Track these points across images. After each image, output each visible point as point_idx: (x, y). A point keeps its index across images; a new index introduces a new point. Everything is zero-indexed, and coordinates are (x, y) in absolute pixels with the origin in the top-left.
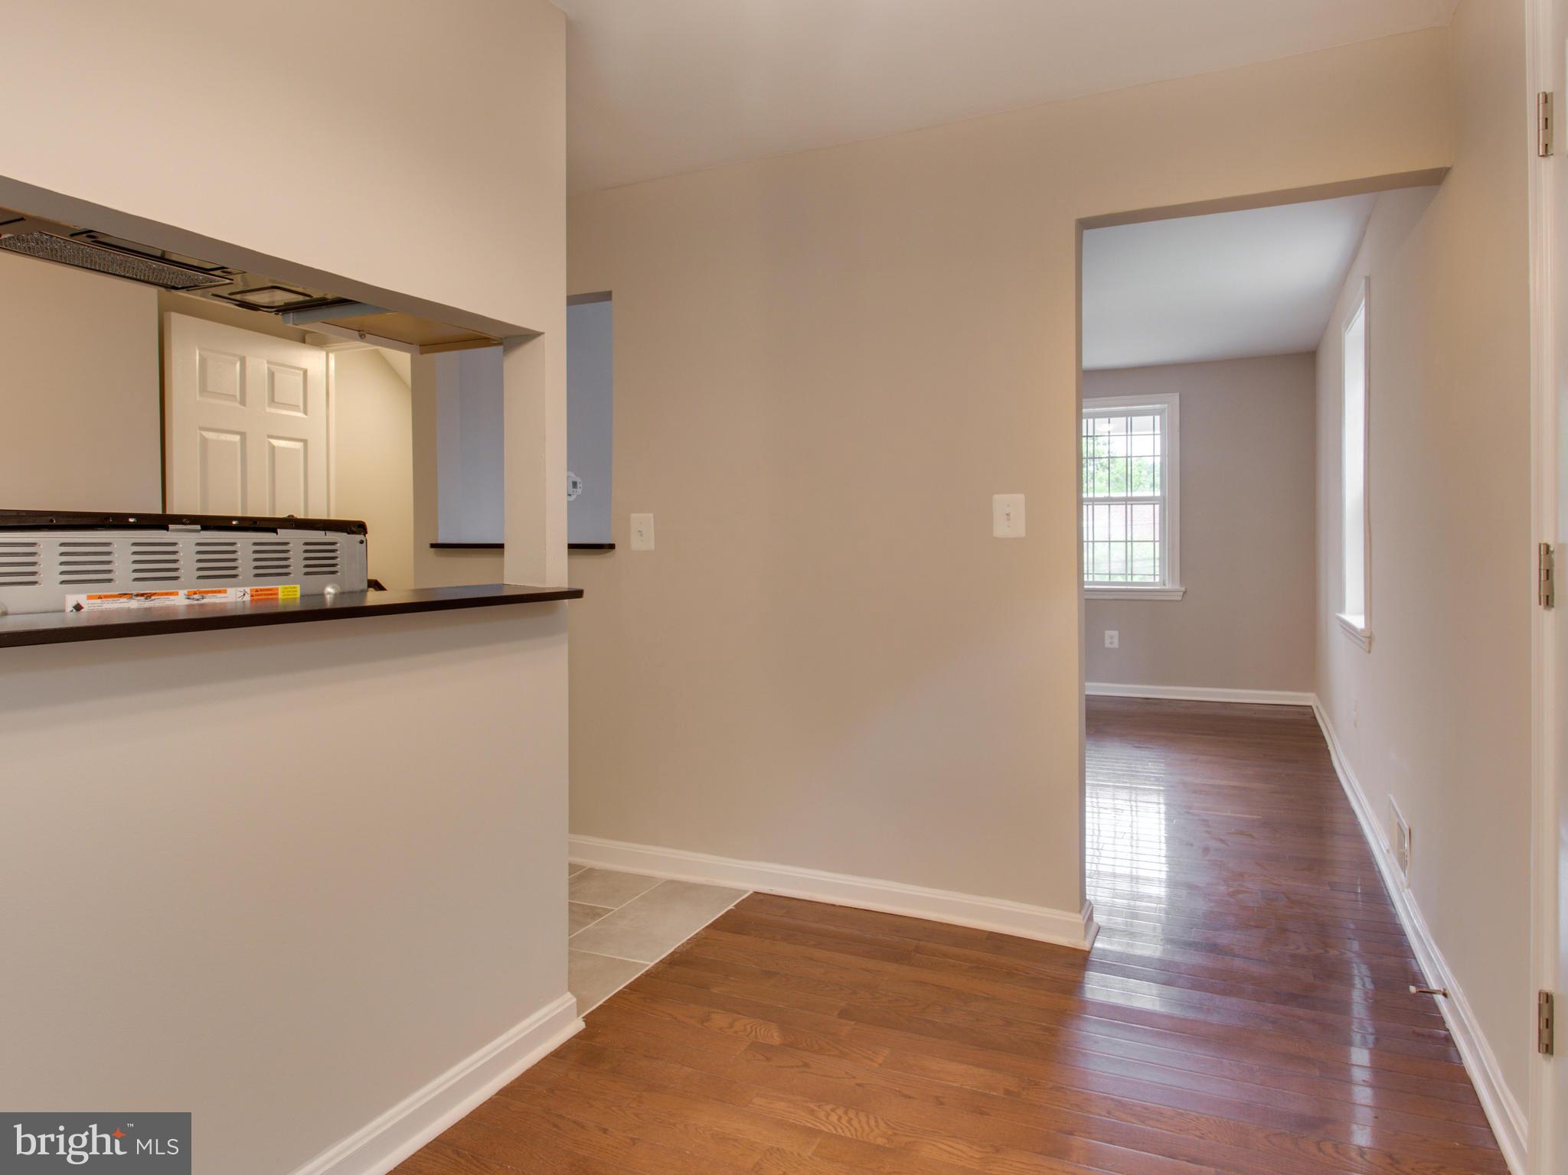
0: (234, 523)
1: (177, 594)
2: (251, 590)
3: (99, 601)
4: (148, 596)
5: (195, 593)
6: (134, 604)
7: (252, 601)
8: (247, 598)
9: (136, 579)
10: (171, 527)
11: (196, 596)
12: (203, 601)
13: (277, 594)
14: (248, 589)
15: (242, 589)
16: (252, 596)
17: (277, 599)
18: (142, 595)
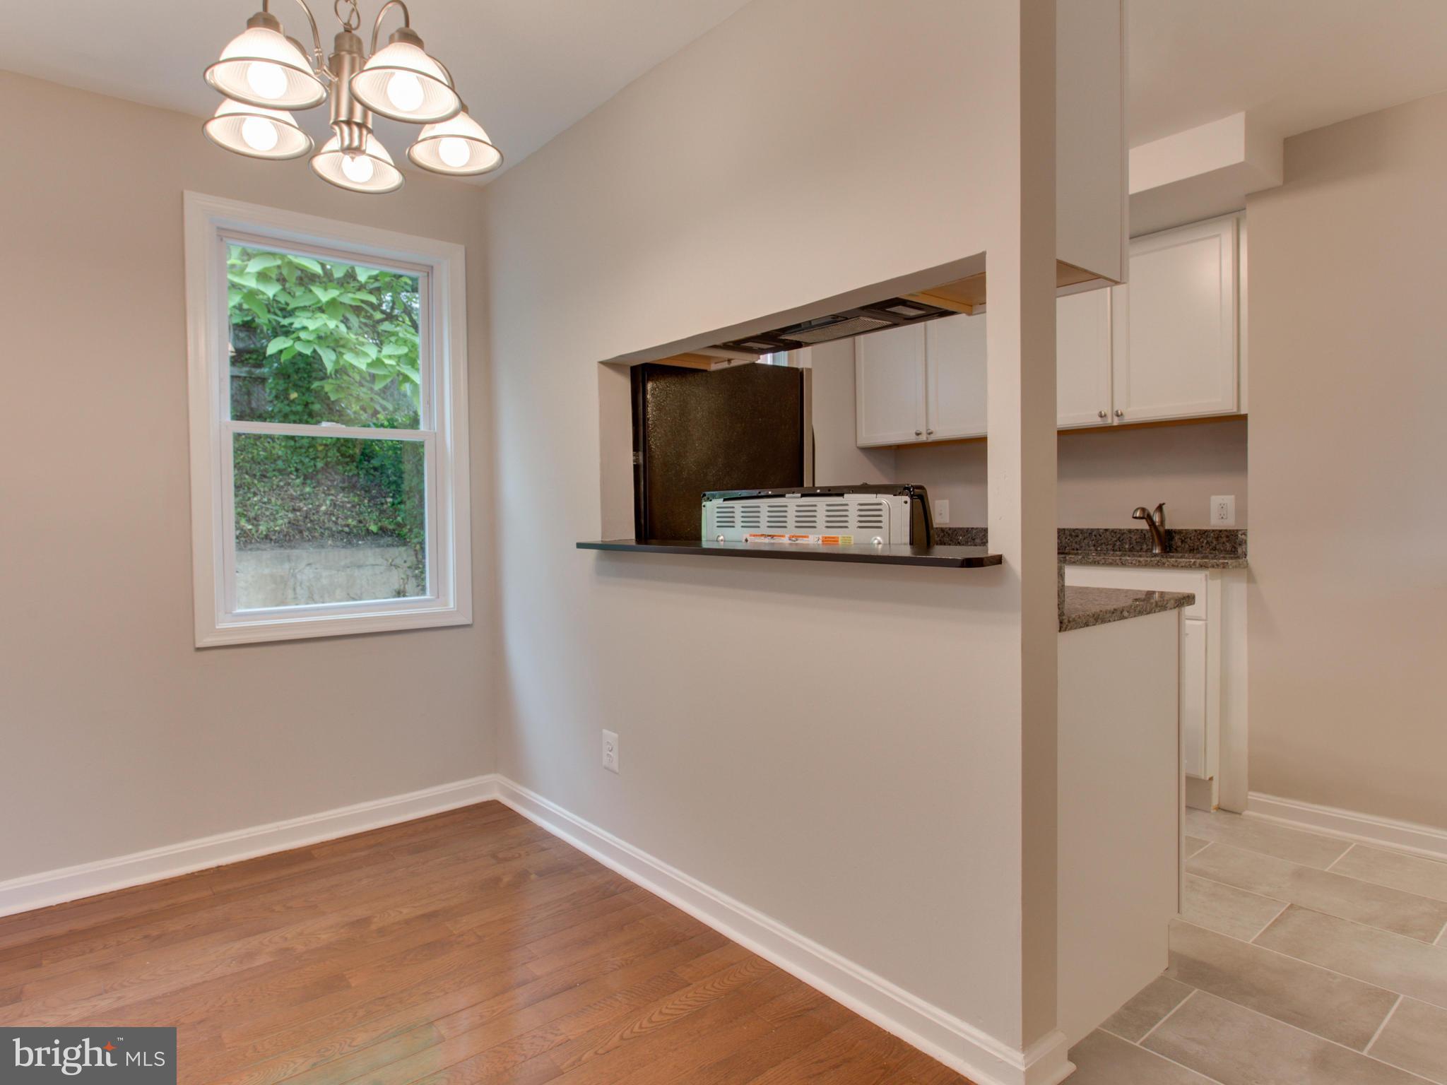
0: (818, 491)
1: (783, 536)
2: (823, 537)
3: (753, 538)
4: (772, 536)
5: (793, 537)
6: (767, 540)
7: (823, 544)
8: (820, 542)
9: (768, 527)
10: (787, 495)
11: (793, 539)
12: (797, 542)
13: (837, 541)
14: (820, 537)
15: (817, 536)
16: (823, 541)
17: (838, 544)
18: (770, 536)
